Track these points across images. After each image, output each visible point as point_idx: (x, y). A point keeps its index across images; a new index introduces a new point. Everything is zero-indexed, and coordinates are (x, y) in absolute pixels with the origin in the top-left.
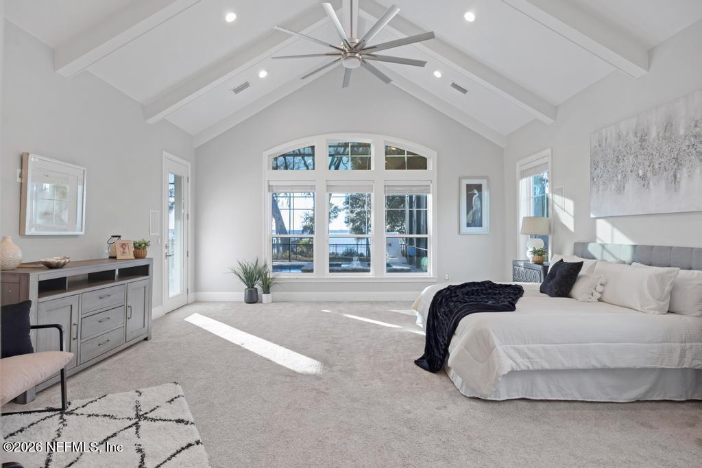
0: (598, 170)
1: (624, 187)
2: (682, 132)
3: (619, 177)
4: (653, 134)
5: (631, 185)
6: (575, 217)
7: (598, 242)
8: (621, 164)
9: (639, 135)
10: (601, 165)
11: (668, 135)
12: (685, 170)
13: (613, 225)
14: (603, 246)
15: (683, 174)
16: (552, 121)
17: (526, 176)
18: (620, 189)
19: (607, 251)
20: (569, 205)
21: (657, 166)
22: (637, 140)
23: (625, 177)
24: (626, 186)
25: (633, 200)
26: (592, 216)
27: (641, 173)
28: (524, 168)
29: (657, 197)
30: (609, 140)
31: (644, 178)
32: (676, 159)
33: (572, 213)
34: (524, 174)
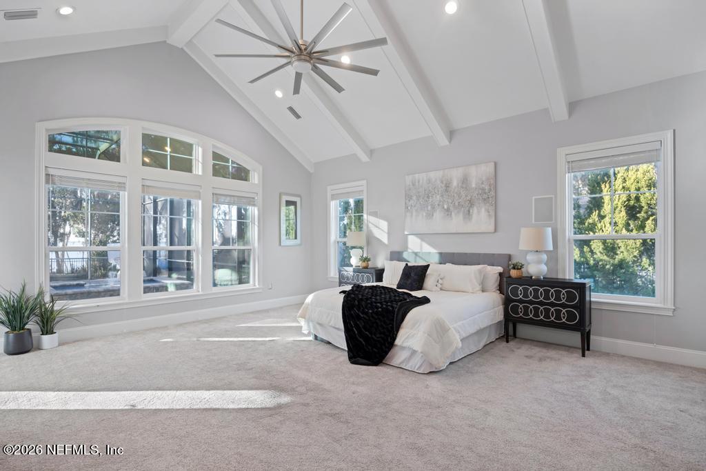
0: (411, 202)
1: (433, 215)
2: (474, 186)
3: (429, 207)
4: (455, 183)
5: (438, 215)
6: (389, 233)
7: (410, 251)
8: (431, 200)
9: (444, 182)
10: (414, 198)
11: (464, 186)
12: (475, 208)
13: (422, 240)
14: (416, 254)
15: (475, 211)
16: (367, 160)
17: (336, 199)
18: (430, 216)
19: (419, 257)
20: (384, 224)
21: (457, 204)
22: (443, 186)
23: (433, 208)
24: (435, 214)
25: (439, 223)
26: (406, 233)
27: (446, 207)
28: (335, 192)
29: (456, 223)
30: (421, 182)
31: (448, 210)
32: (470, 201)
33: (386, 231)
34: (334, 197)
